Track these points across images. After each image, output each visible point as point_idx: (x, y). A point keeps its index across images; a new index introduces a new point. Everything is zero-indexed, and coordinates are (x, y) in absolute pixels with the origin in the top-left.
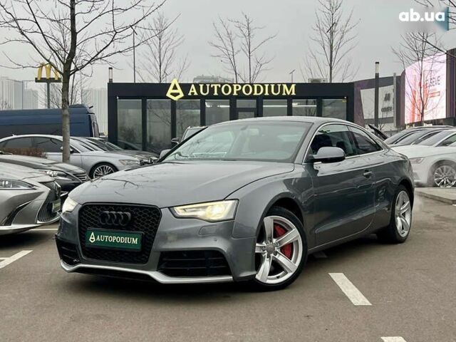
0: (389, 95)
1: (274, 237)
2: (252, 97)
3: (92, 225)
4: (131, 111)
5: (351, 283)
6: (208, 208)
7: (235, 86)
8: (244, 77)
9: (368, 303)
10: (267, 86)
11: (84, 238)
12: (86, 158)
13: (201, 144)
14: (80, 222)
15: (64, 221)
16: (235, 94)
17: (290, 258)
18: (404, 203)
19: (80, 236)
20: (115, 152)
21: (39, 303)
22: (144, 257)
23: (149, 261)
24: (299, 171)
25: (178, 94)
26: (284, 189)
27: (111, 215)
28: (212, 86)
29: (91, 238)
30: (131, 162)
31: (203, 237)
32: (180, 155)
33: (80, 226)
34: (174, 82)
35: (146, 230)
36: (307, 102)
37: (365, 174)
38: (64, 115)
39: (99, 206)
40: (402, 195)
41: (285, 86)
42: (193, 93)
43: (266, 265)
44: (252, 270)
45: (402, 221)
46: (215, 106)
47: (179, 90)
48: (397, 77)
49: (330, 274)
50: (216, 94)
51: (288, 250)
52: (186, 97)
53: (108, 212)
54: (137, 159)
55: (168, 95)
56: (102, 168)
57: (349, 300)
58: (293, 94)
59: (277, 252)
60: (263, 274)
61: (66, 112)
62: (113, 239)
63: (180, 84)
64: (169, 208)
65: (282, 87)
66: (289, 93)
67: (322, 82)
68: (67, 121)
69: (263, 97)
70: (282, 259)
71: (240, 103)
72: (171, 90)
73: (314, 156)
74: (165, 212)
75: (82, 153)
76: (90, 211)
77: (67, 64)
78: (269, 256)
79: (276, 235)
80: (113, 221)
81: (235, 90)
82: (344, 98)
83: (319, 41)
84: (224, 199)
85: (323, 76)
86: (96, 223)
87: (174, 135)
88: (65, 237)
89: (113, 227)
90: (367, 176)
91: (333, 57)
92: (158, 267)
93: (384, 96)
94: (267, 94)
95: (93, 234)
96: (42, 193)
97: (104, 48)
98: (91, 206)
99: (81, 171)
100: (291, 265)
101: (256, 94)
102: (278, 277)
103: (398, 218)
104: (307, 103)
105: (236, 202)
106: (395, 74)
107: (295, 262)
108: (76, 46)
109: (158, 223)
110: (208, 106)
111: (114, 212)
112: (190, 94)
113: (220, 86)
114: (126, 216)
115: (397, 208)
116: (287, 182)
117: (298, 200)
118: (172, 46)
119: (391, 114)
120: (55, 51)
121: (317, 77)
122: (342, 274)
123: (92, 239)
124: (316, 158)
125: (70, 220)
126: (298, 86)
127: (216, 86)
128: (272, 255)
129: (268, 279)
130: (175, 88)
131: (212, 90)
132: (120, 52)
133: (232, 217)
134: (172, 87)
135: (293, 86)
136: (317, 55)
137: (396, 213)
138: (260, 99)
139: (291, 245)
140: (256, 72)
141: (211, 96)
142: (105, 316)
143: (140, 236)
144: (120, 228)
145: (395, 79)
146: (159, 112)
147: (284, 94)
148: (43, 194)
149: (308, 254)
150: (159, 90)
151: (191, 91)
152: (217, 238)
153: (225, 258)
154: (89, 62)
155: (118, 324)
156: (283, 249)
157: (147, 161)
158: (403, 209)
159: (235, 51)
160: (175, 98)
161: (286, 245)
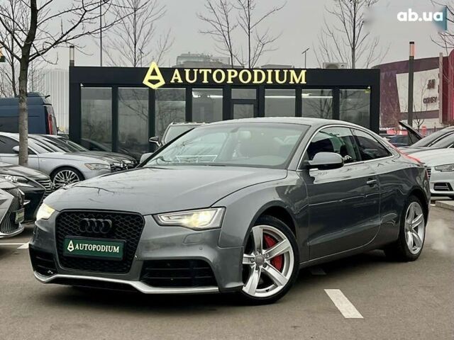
0: (433, 81)
1: (264, 248)
2: (251, 85)
3: (70, 232)
4: (99, 102)
5: (346, 298)
6: (194, 215)
7: (230, 71)
8: (242, 59)
9: (360, 316)
10: (270, 72)
11: (61, 246)
12: (44, 160)
13: (187, 146)
14: (57, 230)
15: (40, 229)
16: (230, 81)
17: (281, 271)
18: (416, 216)
19: (57, 244)
20: (78, 154)
21: (14, 314)
22: (126, 266)
23: (131, 270)
24: (292, 178)
25: (158, 81)
26: (275, 197)
27: (92, 222)
28: (201, 71)
29: (69, 246)
30: (100, 166)
31: (188, 246)
32: (163, 160)
33: (57, 234)
34: (153, 66)
35: (128, 238)
36: (322, 91)
37: (368, 182)
38: (21, 109)
39: (77, 213)
40: (414, 207)
41: (293, 73)
42: (176, 80)
43: (255, 278)
44: (238, 281)
45: (413, 236)
46: (204, 96)
47: (159, 77)
48: (444, 58)
49: (325, 290)
50: (205, 81)
51: (278, 262)
52: (168, 85)
53: (87, 219)
54: (106, 162)
55: (146, 82)
56: (64, 173)
57: (341, 313)
58: (303, 82)
59: (266, 264)
60: (251, 287)
61: (24, 105)
62: (94, 247)
63: (159, 68)
64: (152, 215)
65: (289, 74)
66: (297, 81)
67: (340, 67)
68: (26, 116)
69: (265, 85)
70: (272, 271)
71: (236, 94)
72: (148, 76)
73: (309, 161)
74: (148, 219)
75: (39, 155)
76: (68, 218)
77: (26, 48)
78: (257, 268)
79: (266, 246)
80: (93, 229)
81: (230, 77)
82: (366, 88)
83: (337, 14)
84: (210, 207)
85: (343, 60)
86: (75, 230)
87: (152, 133)
88: (40, 245)
89: (93, 235)
90: (371, 185)
91: (356, 35)
92: (141, 276)
93: (427, 83)
94: (270, 82)
95: (71, 242)
96: (5, 200)
97: (71, 30)
98: (69, 213)
99: (44, 176)
100: (282, 278)
101: (256, 81)
102: (267, 291)
103: (409, 233)
104: (322, 94)
105: (223, 209)
106: (441, 54)
107: (286, 275)
108: (36, 27)
109: (141, 230)
110: (195, 95)
111: (94, 220)
112: (172, 81)
113: (210, 71)
114: (107, 223)
115: (408, 221)
116: (280, 190)
117: (291, 210)
118: (150, 20)
119: (436, 106)
120: (10, 32)
121: (335, 61)
122: (339, 290)
123: (71, 247)
124: (311, 164)
125: (46, 228)
126: (310, 73)
127: (205, 71)
128: (261, 267)
129: (256, 292)
130: (154, 73)
131: (200, 76)
132: (89, 33)
133: (218, 225)
134: (150, 72)
135: (303, 73)
136: (336, 33)
137: (406, 227)
138: (261, 89)
139: (282, 256)
140: (258, 53)
141: (199, 84)
142: (85, 325)
143: (122, 244)
144: (101, 236)
145: (441, 60)
146: (133, 103)
147: (292, 82)
148: (7, 202)
149: (300, 267)
150: (133, 76)
151: (174, 78)
152: (202, 246)
153: (210, 268)
154: (53, 46)
155: (101, 332)
156: (273, 261)
157: (118, 165)
158: (415, 223)
159: (231, 26)
160: (154, 87)
161: (276, 257)
